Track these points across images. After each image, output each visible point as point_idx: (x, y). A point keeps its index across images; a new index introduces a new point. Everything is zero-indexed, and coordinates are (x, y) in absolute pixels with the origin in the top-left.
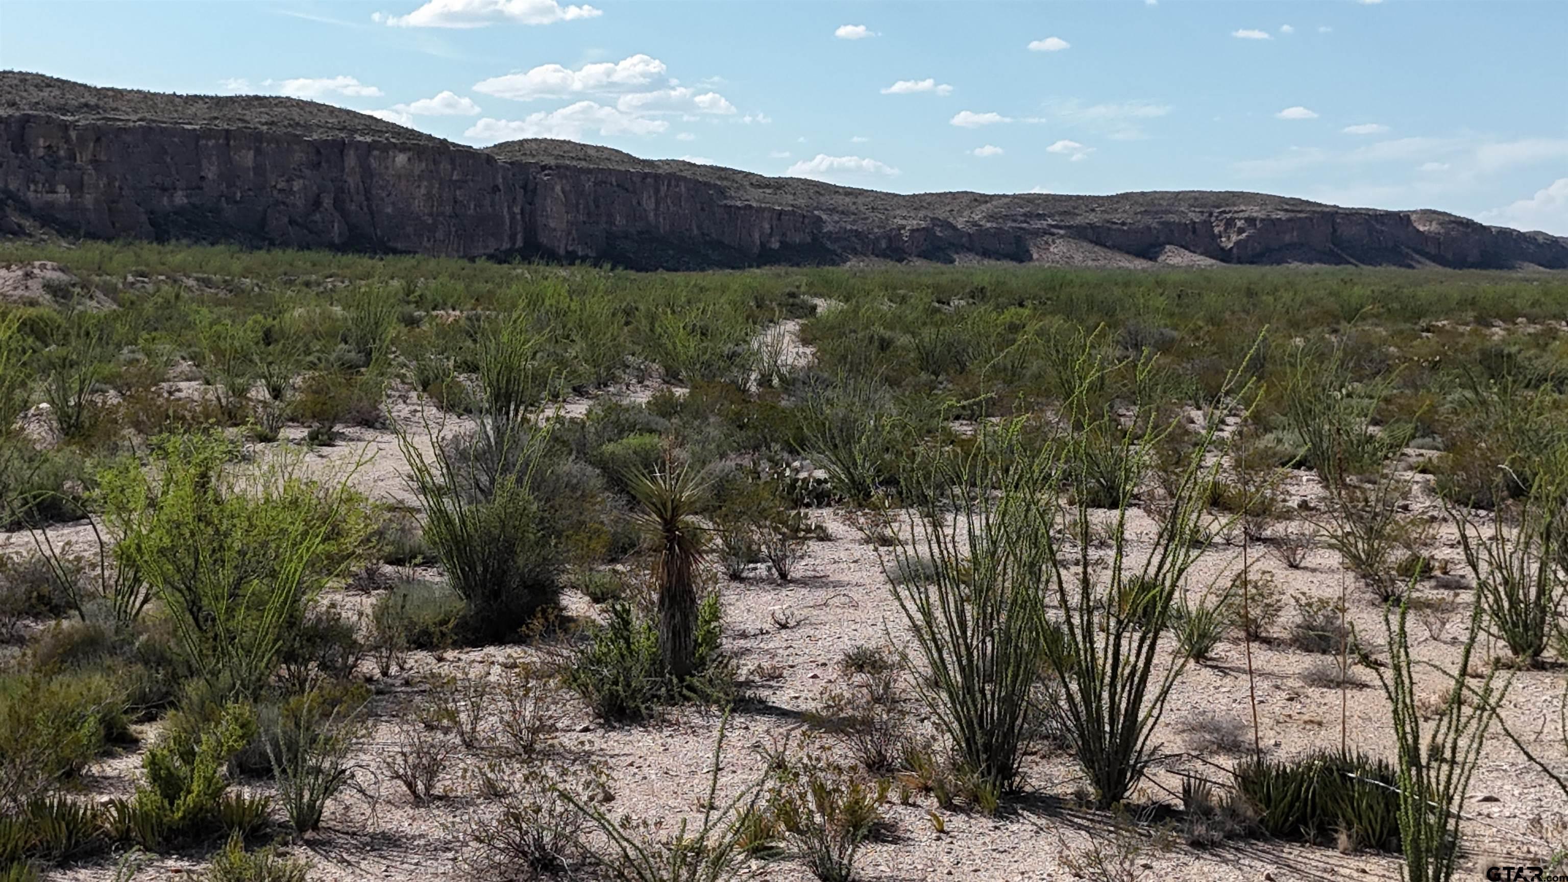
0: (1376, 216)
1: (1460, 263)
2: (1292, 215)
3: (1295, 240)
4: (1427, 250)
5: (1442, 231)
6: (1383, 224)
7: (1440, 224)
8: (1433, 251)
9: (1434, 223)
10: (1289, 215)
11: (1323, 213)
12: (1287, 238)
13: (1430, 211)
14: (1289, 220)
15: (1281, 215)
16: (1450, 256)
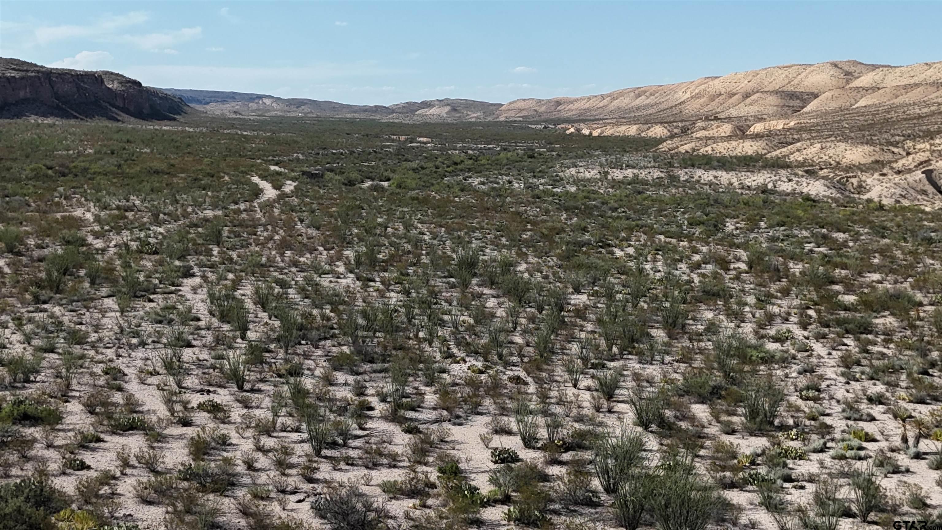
0: (78, 75)
1: (140, 115)
2: (23, 74)
3: (28, 95)
4: (117, 104)
5: (123, 88)
6: (85, 83)
7: (121, 83)
8: (121, 105)
9: (116, 82)
10: (20, 74)
11: (43, 73)
12: (22, 94)
13: (108, 72)
14: (22, 78)
15: (14, 74)
16: (132, 109)
